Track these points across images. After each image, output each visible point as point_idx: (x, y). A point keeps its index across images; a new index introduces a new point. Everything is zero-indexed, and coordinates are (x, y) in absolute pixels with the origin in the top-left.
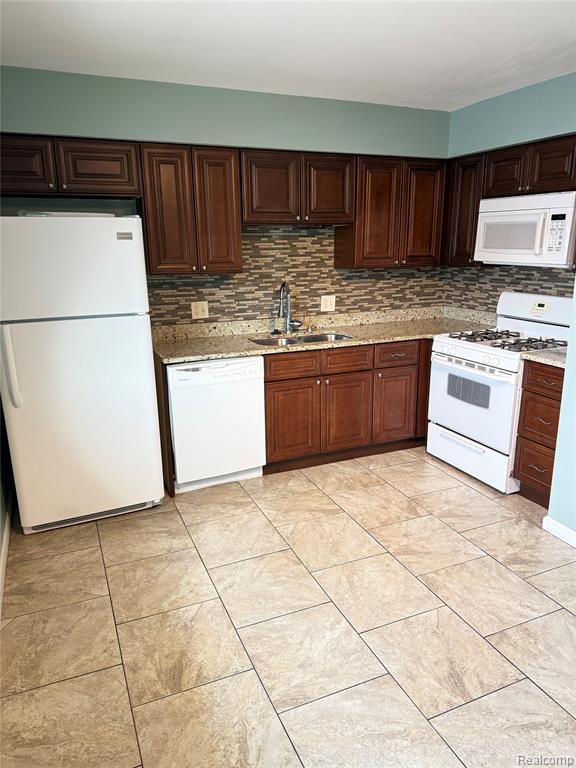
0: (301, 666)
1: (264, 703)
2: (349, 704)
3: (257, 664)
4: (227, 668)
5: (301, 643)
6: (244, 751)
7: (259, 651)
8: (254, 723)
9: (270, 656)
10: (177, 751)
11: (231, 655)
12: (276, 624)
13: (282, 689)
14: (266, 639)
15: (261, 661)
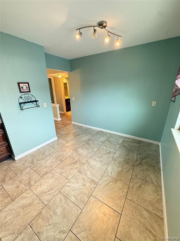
0: (85, 186)
1: (98, 186)
2: (88, 174)
3: (90, 195)
4: (95, 201)
5: (78, 190)
6: (109, 183)
7: (86, 197)
8: (103, 185)
9: (86, 194)
10: (119, 194)
11: (91, 203)
12: (74, 200)
13: (93, 186)
14: (81, 199)
15: (89, 195)
